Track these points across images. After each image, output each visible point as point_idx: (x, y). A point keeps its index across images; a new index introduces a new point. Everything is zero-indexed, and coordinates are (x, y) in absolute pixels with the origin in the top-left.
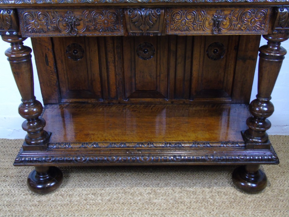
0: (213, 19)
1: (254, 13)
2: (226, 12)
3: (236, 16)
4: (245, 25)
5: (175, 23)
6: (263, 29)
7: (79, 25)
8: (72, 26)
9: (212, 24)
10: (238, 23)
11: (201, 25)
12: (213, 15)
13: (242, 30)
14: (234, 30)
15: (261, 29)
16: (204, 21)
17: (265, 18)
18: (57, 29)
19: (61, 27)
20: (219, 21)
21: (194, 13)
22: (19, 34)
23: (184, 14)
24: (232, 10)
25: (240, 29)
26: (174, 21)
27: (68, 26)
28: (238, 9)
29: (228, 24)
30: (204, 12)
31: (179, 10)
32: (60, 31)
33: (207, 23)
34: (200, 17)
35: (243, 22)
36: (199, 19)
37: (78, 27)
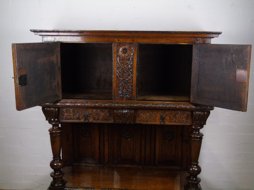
0: (160, 116)
1: (182, 114)
2: (167, 113)
3: (172, 115)
4: (177, 119)
5: (140, 117)
6: (188, 122)
7: (90, 117)
8: (86, 117)
9: (160, 118)
10: (174, 119)
11: (154, 119)
12: (160, 114)
13: (176, 122)
14: (172, 122)
15: (187, 122)
16: (155, 117)
17: (188, 116)
18: (78, 118)
19: (80, 117)
20: (163, 117)
21: (150, 113)
22: (58, 120)
23: (145, 113)
24: (170, 112)
25: (175, 121)
26: (139, 116)
27: (84, 117)
28: (173, 111)
29: (169, 118)
30: (155, 112)
31: (142, 111)
32: (80, 119)
33: (157, 118)
34: (153, 114)
35: (176, 118)
36: (153, 115)
37: (89, 117)
